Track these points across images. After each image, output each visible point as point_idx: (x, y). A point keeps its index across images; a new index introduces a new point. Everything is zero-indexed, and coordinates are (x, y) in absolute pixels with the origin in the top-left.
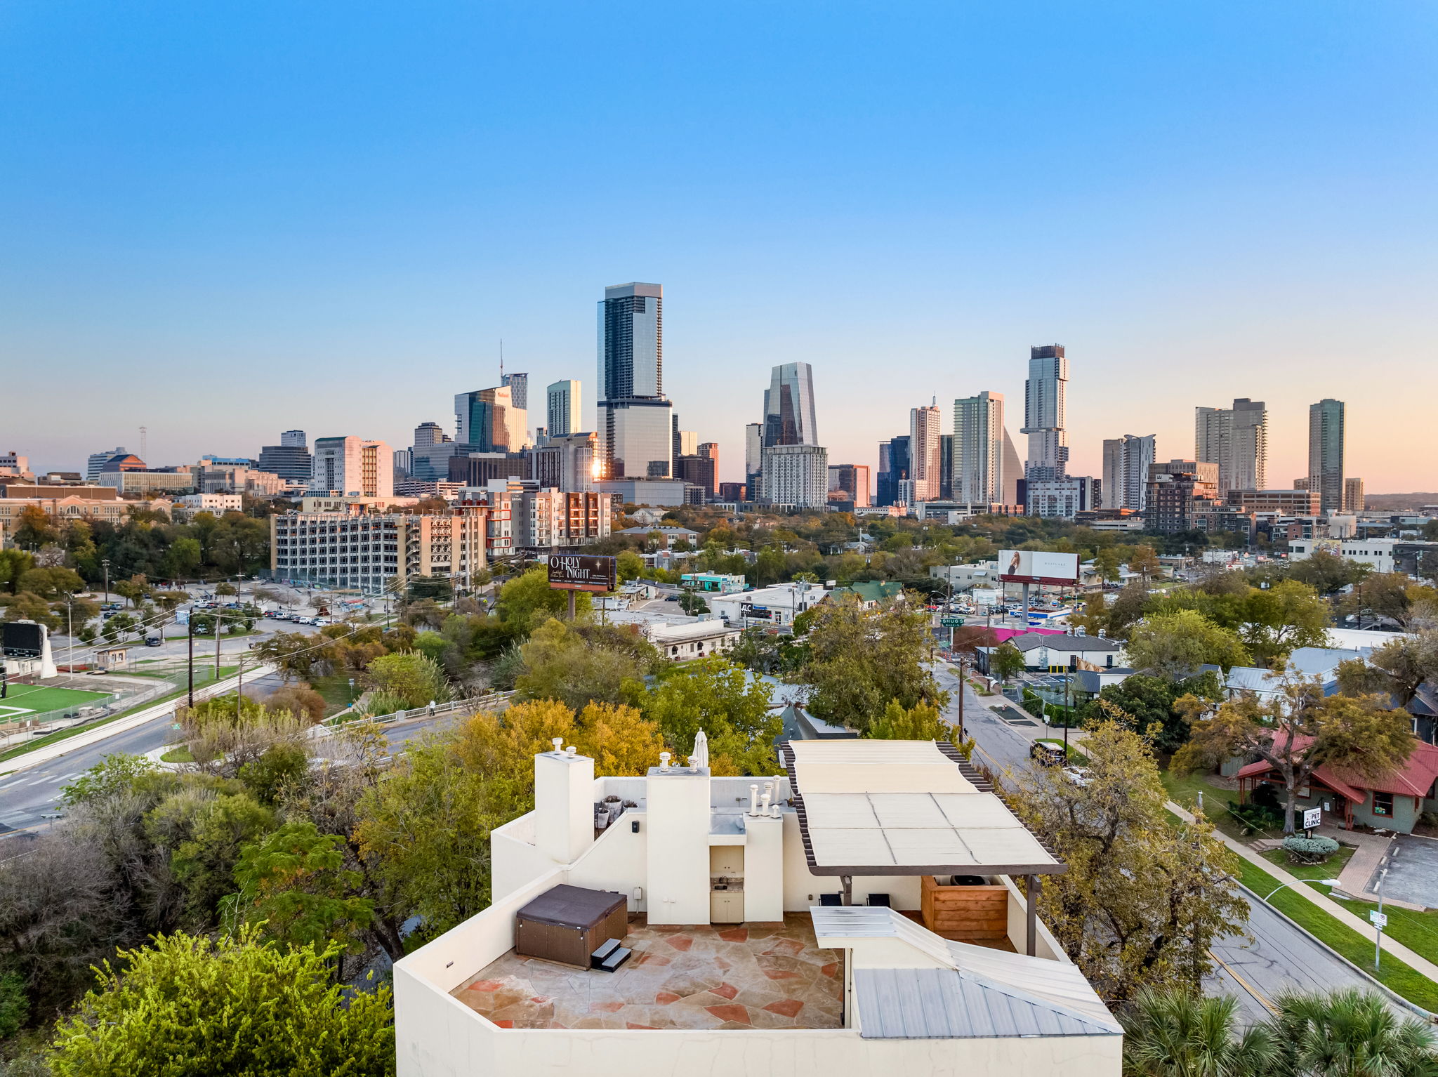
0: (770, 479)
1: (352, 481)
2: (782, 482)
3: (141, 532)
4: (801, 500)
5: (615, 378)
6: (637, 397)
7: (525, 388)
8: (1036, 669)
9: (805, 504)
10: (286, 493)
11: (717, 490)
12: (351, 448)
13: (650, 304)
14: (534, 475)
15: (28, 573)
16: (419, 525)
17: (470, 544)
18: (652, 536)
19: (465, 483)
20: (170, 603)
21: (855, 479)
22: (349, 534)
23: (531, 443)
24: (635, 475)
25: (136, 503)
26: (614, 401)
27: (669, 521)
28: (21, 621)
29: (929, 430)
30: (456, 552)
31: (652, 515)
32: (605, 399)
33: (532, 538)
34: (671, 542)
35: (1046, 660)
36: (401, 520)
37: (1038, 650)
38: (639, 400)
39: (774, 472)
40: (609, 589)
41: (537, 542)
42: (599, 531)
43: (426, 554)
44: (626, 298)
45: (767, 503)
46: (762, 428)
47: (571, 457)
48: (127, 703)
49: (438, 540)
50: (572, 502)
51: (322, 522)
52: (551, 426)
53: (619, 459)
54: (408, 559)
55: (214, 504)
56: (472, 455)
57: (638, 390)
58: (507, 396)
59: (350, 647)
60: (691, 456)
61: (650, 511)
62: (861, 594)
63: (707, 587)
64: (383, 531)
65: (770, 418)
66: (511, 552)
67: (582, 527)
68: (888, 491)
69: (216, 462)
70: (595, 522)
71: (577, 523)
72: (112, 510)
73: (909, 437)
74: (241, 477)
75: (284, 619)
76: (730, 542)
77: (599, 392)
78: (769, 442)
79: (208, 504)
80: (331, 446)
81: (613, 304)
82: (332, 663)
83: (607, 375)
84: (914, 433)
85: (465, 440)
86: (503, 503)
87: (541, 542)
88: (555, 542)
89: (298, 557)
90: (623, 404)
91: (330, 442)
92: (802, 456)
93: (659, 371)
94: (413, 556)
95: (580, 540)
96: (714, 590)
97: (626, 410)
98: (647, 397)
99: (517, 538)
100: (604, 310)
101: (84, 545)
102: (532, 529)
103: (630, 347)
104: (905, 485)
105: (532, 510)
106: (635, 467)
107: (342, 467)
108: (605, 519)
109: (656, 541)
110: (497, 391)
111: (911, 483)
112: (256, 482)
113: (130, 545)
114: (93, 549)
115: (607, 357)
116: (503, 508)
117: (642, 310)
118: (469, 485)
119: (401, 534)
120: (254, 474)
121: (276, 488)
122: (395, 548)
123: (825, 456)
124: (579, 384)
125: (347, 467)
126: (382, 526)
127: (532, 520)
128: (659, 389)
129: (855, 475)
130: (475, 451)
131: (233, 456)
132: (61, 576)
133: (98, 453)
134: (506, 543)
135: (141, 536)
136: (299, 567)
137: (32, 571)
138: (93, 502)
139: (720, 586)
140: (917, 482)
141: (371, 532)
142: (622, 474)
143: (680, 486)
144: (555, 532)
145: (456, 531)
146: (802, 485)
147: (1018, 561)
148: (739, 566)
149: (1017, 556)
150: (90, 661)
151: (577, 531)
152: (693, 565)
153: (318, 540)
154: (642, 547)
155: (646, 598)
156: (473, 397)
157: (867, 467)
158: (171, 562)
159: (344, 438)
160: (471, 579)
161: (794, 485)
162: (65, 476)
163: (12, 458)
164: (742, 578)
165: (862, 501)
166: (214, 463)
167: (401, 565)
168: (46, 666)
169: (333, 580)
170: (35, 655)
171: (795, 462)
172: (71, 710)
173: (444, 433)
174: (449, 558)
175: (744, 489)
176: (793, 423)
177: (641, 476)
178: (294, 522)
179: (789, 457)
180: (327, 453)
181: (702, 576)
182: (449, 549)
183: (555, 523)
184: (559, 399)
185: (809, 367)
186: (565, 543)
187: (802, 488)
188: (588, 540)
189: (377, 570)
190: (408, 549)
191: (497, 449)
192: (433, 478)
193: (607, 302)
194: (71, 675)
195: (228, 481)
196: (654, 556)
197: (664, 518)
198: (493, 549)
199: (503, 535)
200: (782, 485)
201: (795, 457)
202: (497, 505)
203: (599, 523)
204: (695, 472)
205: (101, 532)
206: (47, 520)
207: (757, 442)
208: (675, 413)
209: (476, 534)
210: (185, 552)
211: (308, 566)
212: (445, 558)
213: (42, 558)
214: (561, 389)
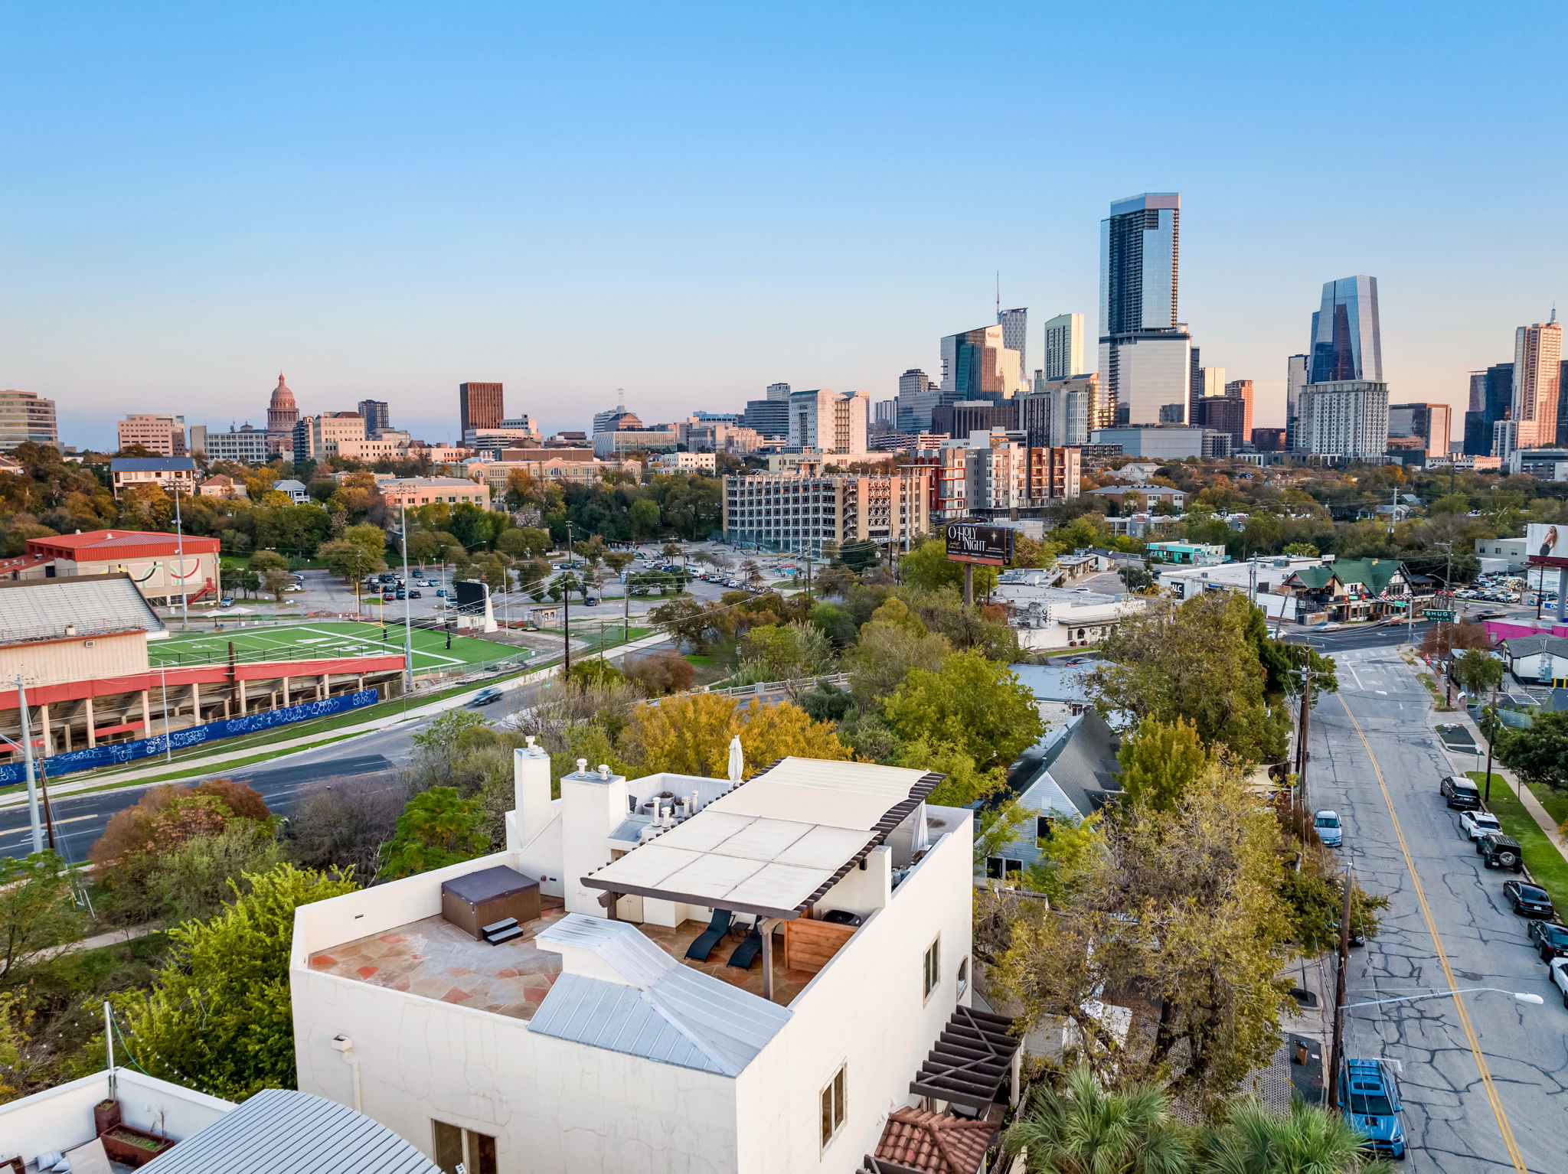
0: (1309, 424)
1: (825, 436)
2: (1326, 428)
3: (605, 493)
4: (1351, 449)
5: (1121, 310)
6: (1147, 330)
7: (1024, 324)
8: (1533, 681)
9: (1356, 454)
10: (762, 450)
11: (1247, 437)
12: (823, 401)
13: (1165, 218)
14: (1021, 425)
15: (506, 533)
16: (856, 487)
17: (911, 507)
18: (1128, 496)
19: (948, 435)
20: (616, 563)
21: (1429, 422)
22: (791, 495)
23: (1024, 388)
24: (1142, 422)
25: (609, 464)
26: (1119, 335)
27: (1161, 479)
28: (470, 580)
29: (1542, 354)
30: (895, 516)
31: (1142, 470)
32: (1108, 334)
33: (988, 499)
34: (1151, 503)
35: (1549, 671)
36: (838, 481)
37: (1539, 657)
38: (1150, 334)
39: (1315, 414)
40: (1004, 563)
41: (994, 504)
42: (1066, 491)
43: (863, 518)
44: (1136, 213)
45: (1303, 454)
46: (1308, 360)
47: (1063, 404)
48: (539, 660)
49: (876, 503)
50: (1034, 458)
51: (776, 483)
52: (1048, 368)
53: (1123, 404)
54: (845, 523)
55: (689, 463)
56: (957, 404)
57: (1148, 321)
58: (997, 336)
59: (743, 615)
60: (1216, 398)
61: (1141, 465)
62: (1339, 575)
63: (1176, 558)
64: (822, 493)
65: (1318, 347)
66: (965, 514)
67: (1046, 487)
68: (1479, 437)
69: (704, 418)
70: (1062, 481)
71: (1040, 481)
72: (588, 471)
73: (1512, 365)
74: (721, 436)
75: (716, 582)
76: (1222, 503)
77: (1101, 326)
78: (1316, 376)
79: (685, 463)
80: (806, 400)
81: (1119, 221)
82: (723, 631)
83: (1111, 306)
84: (1520, 360)
85: (952, 388)
86: (956, 461)
87: (997, 503)
88: (1014, 504)
89: (746, 518)
90: (1129, 338)
91: (804, 396)
92: (1352, 395)
93: (1174, 297)
94: (851, 519)
95: (1043, 501)
96: (1183, 562)
97: (1132, 346)
98: (1159, 329)
99: (972, 498)
100: (1108, 229)
101: (556, 506)
102: (988, 489)
103: (1139, 271)
104: (1504, 428)
105: (988, 468)
106: (1144, 412)
107: (815, 422)
108: (1073, 477)
109: (1132, 503)
110: (987, 330)
111: (1513, 425)
112: (735, 439)
113: (594, 506)
114: (564, 510)
115: (1111, 285)
116: (956, 466)
117: (1154, 225)
118: (953, 437)
119: (838, 495)
120: (733, 431)
121: (754, 445)
122: (832, 511)
123: (1385, 393)
124: (1082, 317)
125: (820, 422)
126: (821, 488)
127: (988, 479)
128: (1174, 318)
129: (1429, 416)
130: (961, 399)
131: (721, 412)
132: (532, 536)
133: (602, 412)
134: (959, 504)
135: (605, 498)
136: (747, 528)
137: (511, 530)
138: (574, 464)
139: (1192, 557)
140: (1521, 423)
141: (811, 494)
142: (1127, 421)
143: (1197, 433)
144: (1014, 493)
145: (896, 493)
146: (1351, 431)
147: (1554, 537)
148: (1221, 534)
149: (1554, 532)
150: (526, 619)
151: (1040, 491)
152: (1170, 532)
153: (764, 502)
154: (1113, 510)
155: (1096, 570)
156: (961, 339)
157: (1447, 406)
158: (631, 522)
159: (816, 392)
160: (911, 544)
161: (1342, 431)
162: (569, 436)
163: (524, 421)
164: (1221, 548)
165: (1437, 449)
166: (701, 420)
167: (838, 529)
168: (488, 622)
169: (777, 543)
170: (480, 611)
171: (1343, 403)
172: (492, 664)
173: (930, 380)
174: (887, 522)
175: (1283, 436)
176: (1350, 352)
177: (1150, 422)
178: (743, 483)
179: (1335, 396)
180: (802, 407)
181: (1174, 545)
182: (887, 512)
183: (1014, 483)
184: (1058, 337)
185: (1373, 282)
186: (1026, 504)
187: (1351, 435)
188: (1053, 501)
189: (816, 533)
190: (845, 511)
191: (985, 397)
192: (915, 431)
193: (1112, 220)
194: (507, 630)
195: (709, 438)
196: (1128, 519)
197: (1158, 473)
198: (945, 511)
199: (956, 496)
200: (1326, 430)
201: (1343, 396)
202: (949, 463)
203: (1066, 481)
204: (1219, 415)
205: (574, 495)
206: (531, 483)
207: (1303, 378)
208: (1195, 346)
209: (918, 497)
210: (644, 512)
211: (755, 528)
212: (884, 522)
213: (520, 519)
214: (1060, 324)
